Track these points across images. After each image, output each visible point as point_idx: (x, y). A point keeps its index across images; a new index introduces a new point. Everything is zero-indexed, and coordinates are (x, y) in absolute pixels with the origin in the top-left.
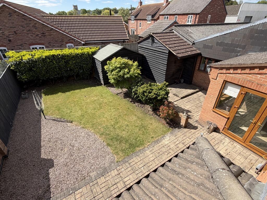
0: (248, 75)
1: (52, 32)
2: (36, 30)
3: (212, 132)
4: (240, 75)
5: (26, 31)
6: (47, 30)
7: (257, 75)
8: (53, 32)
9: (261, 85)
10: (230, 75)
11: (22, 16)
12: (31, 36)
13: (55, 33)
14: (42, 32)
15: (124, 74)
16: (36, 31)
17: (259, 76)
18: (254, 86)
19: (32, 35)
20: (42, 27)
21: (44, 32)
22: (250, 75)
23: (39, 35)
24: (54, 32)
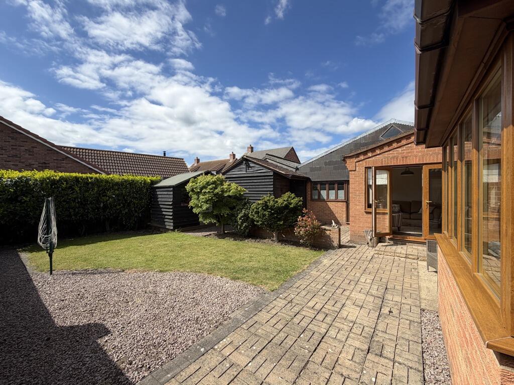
0: (388, 153)
1: (63, 163)
2: (30, 156)
3: (377, 244)
4: (380, 156)
5: (6, 156)
6: (55, 158)
7: (397, 149)
8: (66, 163)
9: (406, 157)
10: (370, 159)
11: (10, 132)
12: (13, 165)
13: (70, 165)
14: (42, 161)
15: (223, 191)
16: (30, 159)
17: (400, 149)
18: (400, 161)
19: (18, 163)
20: (46, 153)
21: (47, 162)
22: (391, 152)
23: (34, 164)
24: (69, 163)
